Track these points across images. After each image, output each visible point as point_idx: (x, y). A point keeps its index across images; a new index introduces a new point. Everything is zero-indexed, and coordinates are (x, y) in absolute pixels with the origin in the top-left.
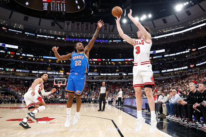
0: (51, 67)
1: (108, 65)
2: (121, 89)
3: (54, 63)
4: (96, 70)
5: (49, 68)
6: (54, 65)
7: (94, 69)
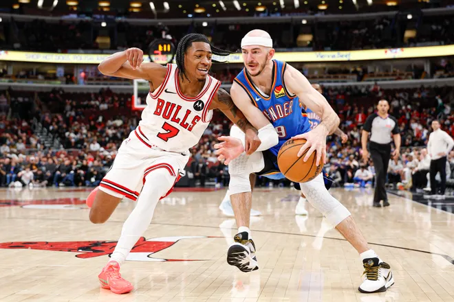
0: (109, 32)
1: (361, 11)
2: (436, 124)
3: (120, 15)
4: (307, 38)
5: (103, 36)
6: (120, 23)
7: (296, 34)
